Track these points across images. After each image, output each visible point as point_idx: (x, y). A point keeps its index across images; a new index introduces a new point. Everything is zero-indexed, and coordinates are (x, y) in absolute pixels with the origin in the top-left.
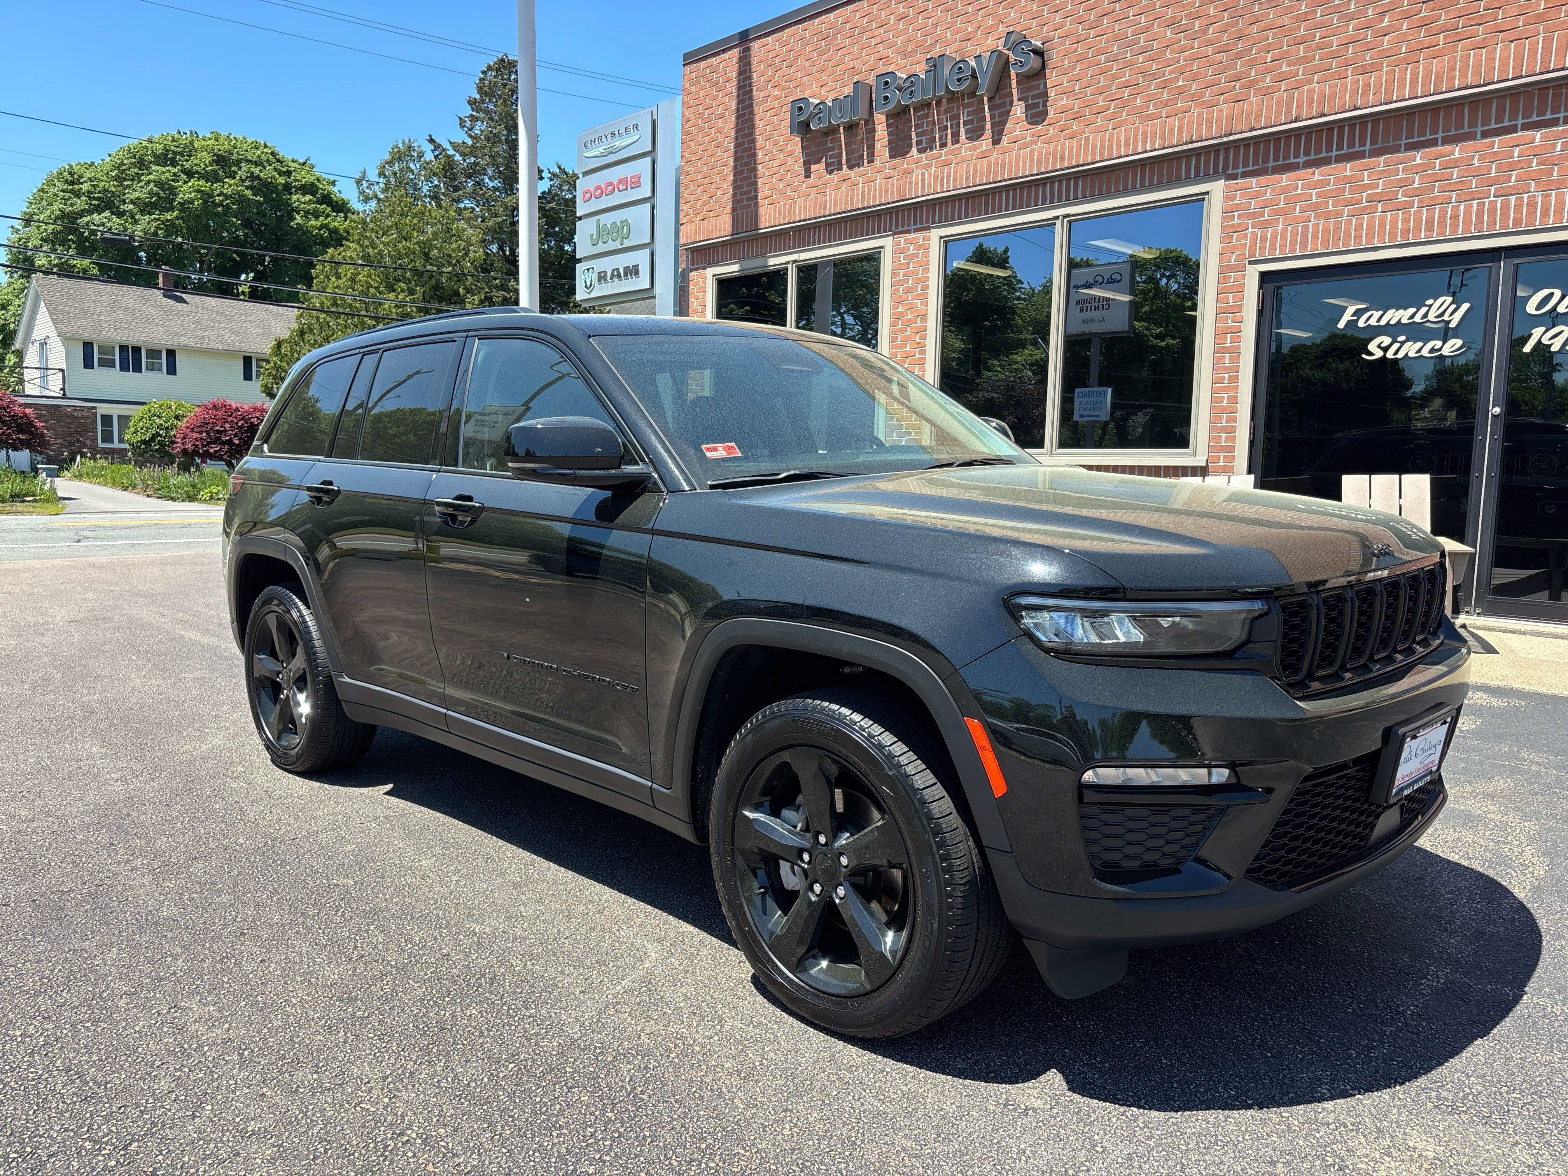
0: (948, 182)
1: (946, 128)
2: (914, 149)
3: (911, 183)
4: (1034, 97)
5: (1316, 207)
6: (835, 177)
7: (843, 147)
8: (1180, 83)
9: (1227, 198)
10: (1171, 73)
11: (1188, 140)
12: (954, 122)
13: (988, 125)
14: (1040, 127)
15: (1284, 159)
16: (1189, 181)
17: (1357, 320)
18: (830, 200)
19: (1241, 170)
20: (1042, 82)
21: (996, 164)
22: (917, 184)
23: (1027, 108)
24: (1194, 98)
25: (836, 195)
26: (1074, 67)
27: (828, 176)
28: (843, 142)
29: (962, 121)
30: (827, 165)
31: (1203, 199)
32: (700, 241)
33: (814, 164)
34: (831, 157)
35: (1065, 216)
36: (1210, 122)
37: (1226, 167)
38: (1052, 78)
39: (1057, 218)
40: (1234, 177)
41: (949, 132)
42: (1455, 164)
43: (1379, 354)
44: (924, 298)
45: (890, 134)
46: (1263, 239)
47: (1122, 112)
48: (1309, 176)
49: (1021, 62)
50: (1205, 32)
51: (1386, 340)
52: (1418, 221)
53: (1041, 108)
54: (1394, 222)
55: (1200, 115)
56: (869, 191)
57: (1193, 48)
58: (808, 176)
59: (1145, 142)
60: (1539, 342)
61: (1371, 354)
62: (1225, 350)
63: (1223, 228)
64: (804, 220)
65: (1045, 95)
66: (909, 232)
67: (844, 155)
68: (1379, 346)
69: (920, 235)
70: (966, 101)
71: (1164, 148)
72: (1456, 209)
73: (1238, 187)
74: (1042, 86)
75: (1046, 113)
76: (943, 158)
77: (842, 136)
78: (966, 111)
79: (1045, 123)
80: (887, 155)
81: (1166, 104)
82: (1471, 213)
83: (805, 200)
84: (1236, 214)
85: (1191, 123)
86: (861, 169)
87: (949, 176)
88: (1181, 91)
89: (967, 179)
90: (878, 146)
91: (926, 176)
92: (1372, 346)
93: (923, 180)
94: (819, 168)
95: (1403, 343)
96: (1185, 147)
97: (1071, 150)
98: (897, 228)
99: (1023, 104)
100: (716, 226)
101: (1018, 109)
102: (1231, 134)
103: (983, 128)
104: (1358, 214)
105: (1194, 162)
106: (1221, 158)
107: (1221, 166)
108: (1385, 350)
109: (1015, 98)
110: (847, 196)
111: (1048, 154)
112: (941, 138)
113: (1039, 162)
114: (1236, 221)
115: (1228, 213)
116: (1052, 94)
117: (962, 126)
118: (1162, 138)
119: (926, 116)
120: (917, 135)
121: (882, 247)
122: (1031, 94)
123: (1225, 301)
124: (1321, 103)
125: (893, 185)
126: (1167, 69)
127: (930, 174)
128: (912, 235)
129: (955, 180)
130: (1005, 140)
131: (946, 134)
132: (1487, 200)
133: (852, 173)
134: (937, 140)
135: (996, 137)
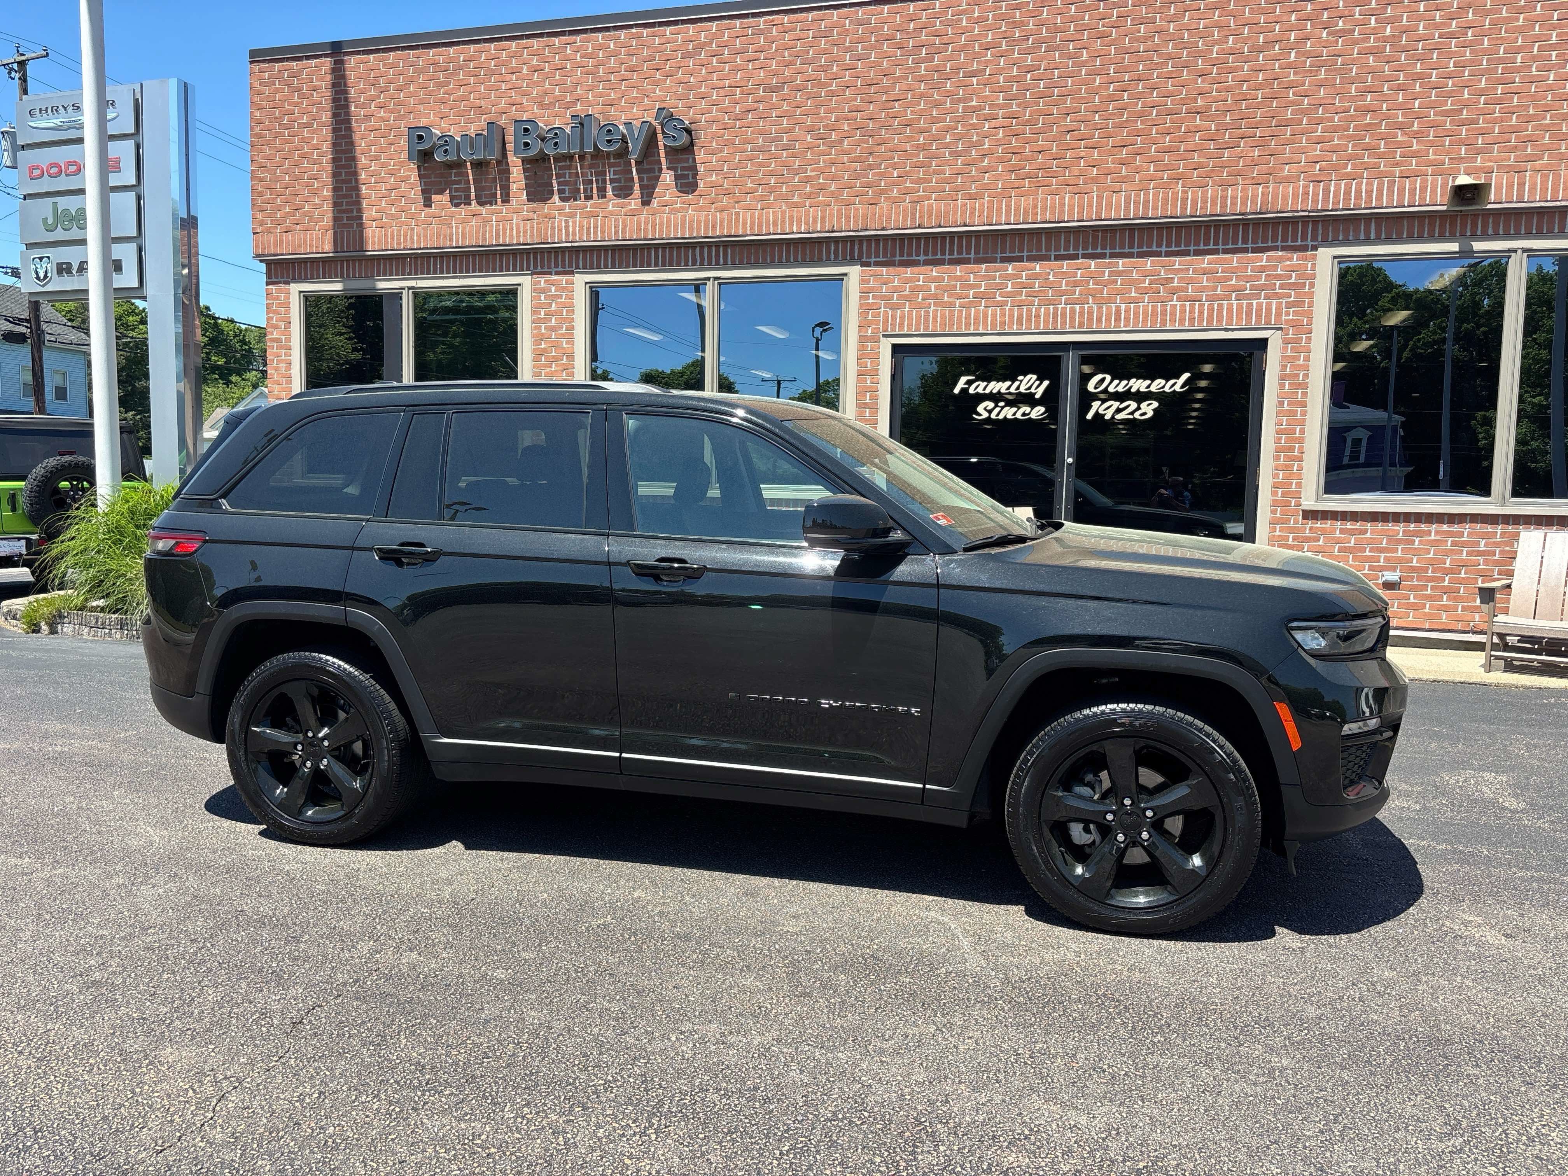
0: (595, 233)
1: (591, 182)
2: (556, 197)
3: (553, 228)
4: (683, 169)
5: (934, 297)
6: (463, 211)
7: (472, 182)
8: (821, 181)
9: (862, 281)
10: (812, 171)
11: (831, 229)
12: (600, 178)
13: (637, 186)
14: (690, 196)
15: (908, 256)
16: (828, 263)
17: (968, 388)
18: (457, 233)
19: (873, 260)
20: (691, 157)
21: (646, 223)
22: (560, 230)
23: (677, 177)
24: (833, 195)
25: (464, 229)
26: (722, 151)
27: (453, 209)
28: (471, 178)
29: (608, 178)
30: (452, 198)
31: (842, 280)
32: (282, 255)
33: (435, 194)
34: (456, 190)
35: (715, 279)
36: (848, 217)
37: (860, 256)
38: (700, 155)
39: (708, 279)
40: (868, 264)
41: (595, 186)
42: (1036, 277)
43: (985, 415)
44: (570, 338)
45: (527, 178)
46: (894, 317)
47: (770, 196)
48: (928, 272)
49: (674, 137)
50: (841, 143)
51: (991, 405)
52: (1011, 316)
53: (691, 180)
54: (994, 315)
55: (839, 211)
56: (504, 230)
57: (831, 154)
58: (428, 204)
59: (791, 225)
60: (1097, 412)
61: (980, 415)
62: (866, 406)
63: (861, 305)
64: (424, 249)
65: (694, 169)
66: (550, 273)
67: (473, 190)
68: (985, 409)
69: (563, 279)
70: (612, 161)
71: (809, 233)
72: (1038, 311)
73: (871, 273)
74: (691, 160)
75: (697, 185)
76: (588, 209)
77: (470, 171)
78: (612, 170)
79: (695, 194)
80: (525, 197)
81: (809, 196)
82: (1049, 315)
83: (425, 229)
84: (871, 295)
85: (831, 215)
86: (493, 207)
87: (596, 227)
88: (822, 188)
89: (616, 233)
90: (514, 188)
91: (571, 224)
92: (980, 409)
93: (567, 227)
94: (441, 200)
95: (1002, 408)
96: (828, 235)
97: (722, 221)
98: (535, 267)
99: (672, 173)
100: (305, 242)
101: (667, 177)
102: (866, 230)
103: (631, 188)
104: (967, 306)
105: (833, 248)
106: (856, 247)
107: (856, 254)
108: (990, 412)
109: (664, 166)
110: (477, 232)
111: (699, 222)
112: (585, 190)
113: (691, 227)
114: (871, 301)
115: (864, 293)
116: (701, 169)
117: (608, 182)
118: (807, 223)
119: (569, 168)
120: (559, 184)
121: (519, 285)
122: (680, 165)
123: (864, 365)
124: (938, 216)
125: (532, 227)
126: (809, 168)
127: (574, 222)
128: (553, 277)
129: (603, 232)
130: (655, 203)
131: (592, 188)
132: (1060, 306)
133: (483, 210)
134: (582, 191)
135: (645, 199)
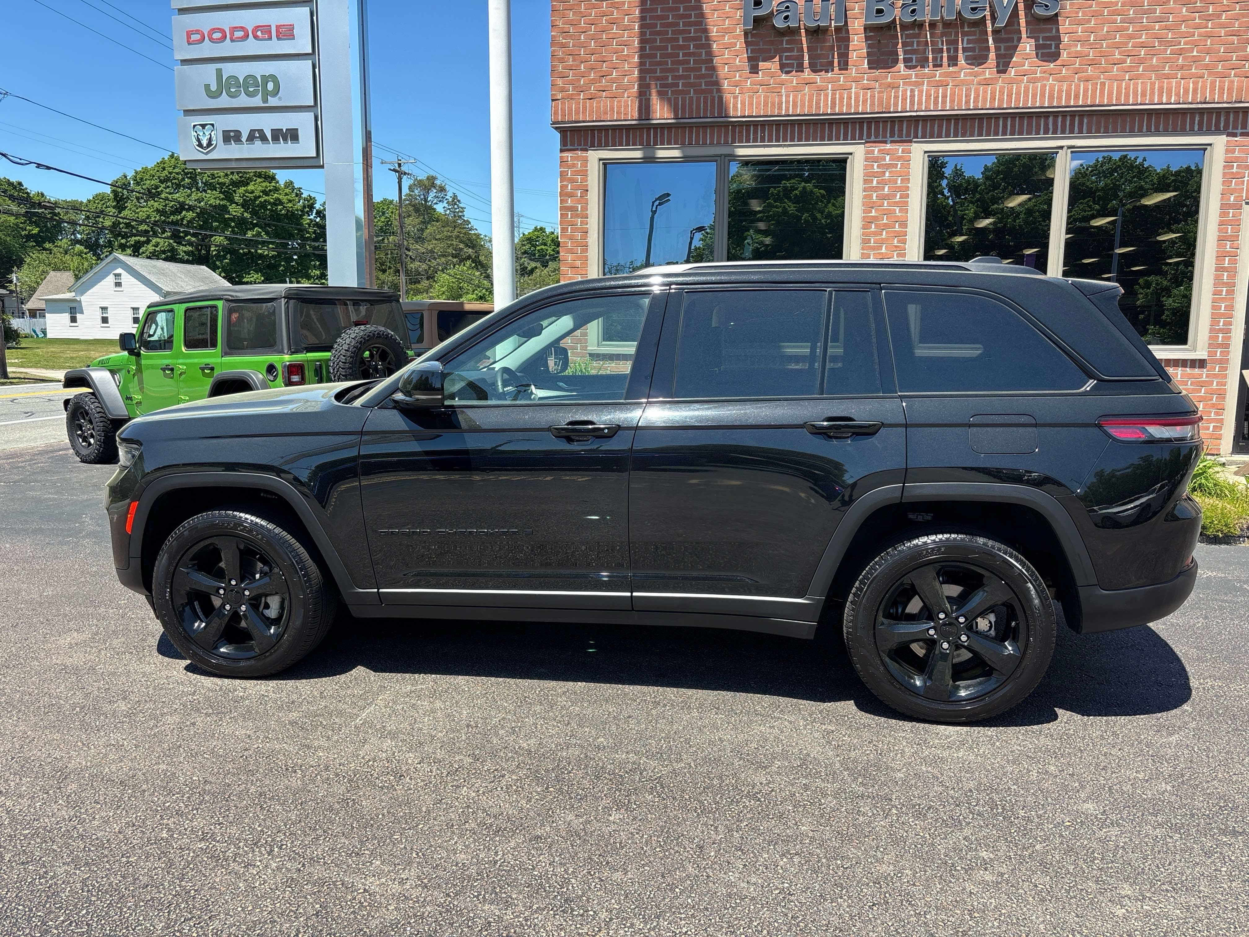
0: (944, 102)
1: (941, 51)
2: (901, 66)
3: (896, 97)
4: (1046, 38)
6: (793, 79)
7: (805, 50)
8: (1195, 54)
9: (1227, 151)
10: (1185, 44)
12: (952, 47)
13: (992, 55)
14: (1052, 65)
16: (1192, 133)
18: (787, 102)
20: (1055, 26)
21: (1002, 93)
22: (904, 99)
23: (1038, 46)
24: (1206, 67)
25: (795, 97)
26: (1088, 21)
27: (784, 76)
28: (805, 46)
29: (960, 46)
30: (782, 67)
31: (1206, 149)
33: (763, 61)
34: (787, 58)
35: (1069, 147)
36: (1222, 90)
37: (1227, 126)
38: (1065, 26)
39: (1061, 147)
40: (1233, 135)
41: (945, 54)
44: (904, 206)
45: (869, 46)
47: (1139, 67)
53: (1053, 49)
55: (1213, 83)
56: (841, 99)
57: (1207, 27)
58: (754, 71)
59: (1161, 96)
62: (1224, 269)
63: (1224, 174)
64: (748, 117)
65: (1057, 38)
66: (884, 142)
67: (806, 57)
69: (898, 147)
70: (966, 29)
71: (1180, 104)
73: (1237, 143)
74: (1054, 31)
75: (1058, 54)
76: (937, 78)
77: (804, 39)
78: (965, 39)
79: (1058, 62)
80: (866, 66)
81: (1181, 68)
83: (751, 98)
84: (1235, 164)
85: (1204, 86)
86: (830, 75)
87: (944, 96)
88: (1195, 60)
89: (968, 102)
90: (853, 56)
91: (916, 93)
93: (912, 96)
94: (771, 66)
96: (1199, 106)
97: (1086, 91)
98: (869, 136)
99: (1033, 42)
101: (1028, 46)
103: (986, 58)
105: (1197, 119)
106: (1222, 118)
107: (1222, 125)
109: (1024, 36)
110: (810, 101)
111: (1060, 91)
112: (935, 59)
113: (1051, 97)
114: (1235, 170)
115: (1228, 163)
116: (1065, 39)
117: (960, 51)
119: (918, 36)
120: (905, 52)
121: (850, 153)
122: (1042, 35)
123: (1226, 230)
125: (872, 97)
126: (1183, 40)
127: (921, 92)
128: (888, 146)
130: (1012, 72)
131: (942, 57)
133: (817, 78)
134: (930, 60)
135: (1001, 68)
